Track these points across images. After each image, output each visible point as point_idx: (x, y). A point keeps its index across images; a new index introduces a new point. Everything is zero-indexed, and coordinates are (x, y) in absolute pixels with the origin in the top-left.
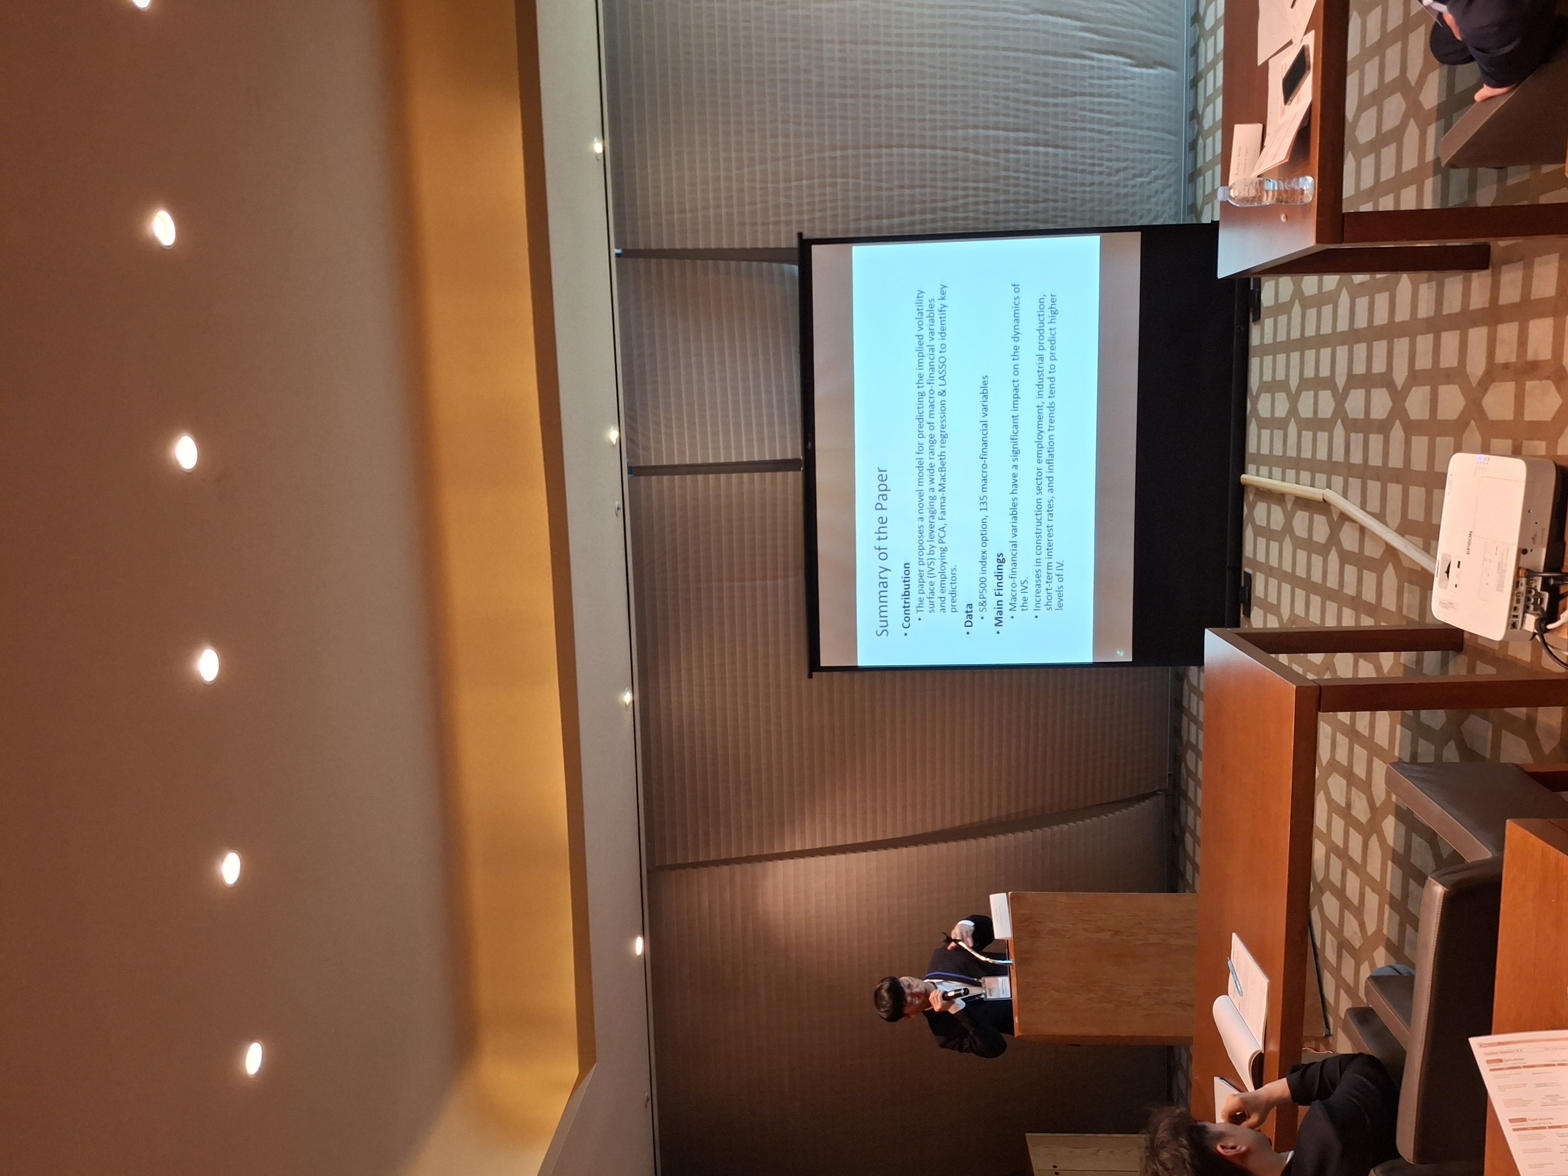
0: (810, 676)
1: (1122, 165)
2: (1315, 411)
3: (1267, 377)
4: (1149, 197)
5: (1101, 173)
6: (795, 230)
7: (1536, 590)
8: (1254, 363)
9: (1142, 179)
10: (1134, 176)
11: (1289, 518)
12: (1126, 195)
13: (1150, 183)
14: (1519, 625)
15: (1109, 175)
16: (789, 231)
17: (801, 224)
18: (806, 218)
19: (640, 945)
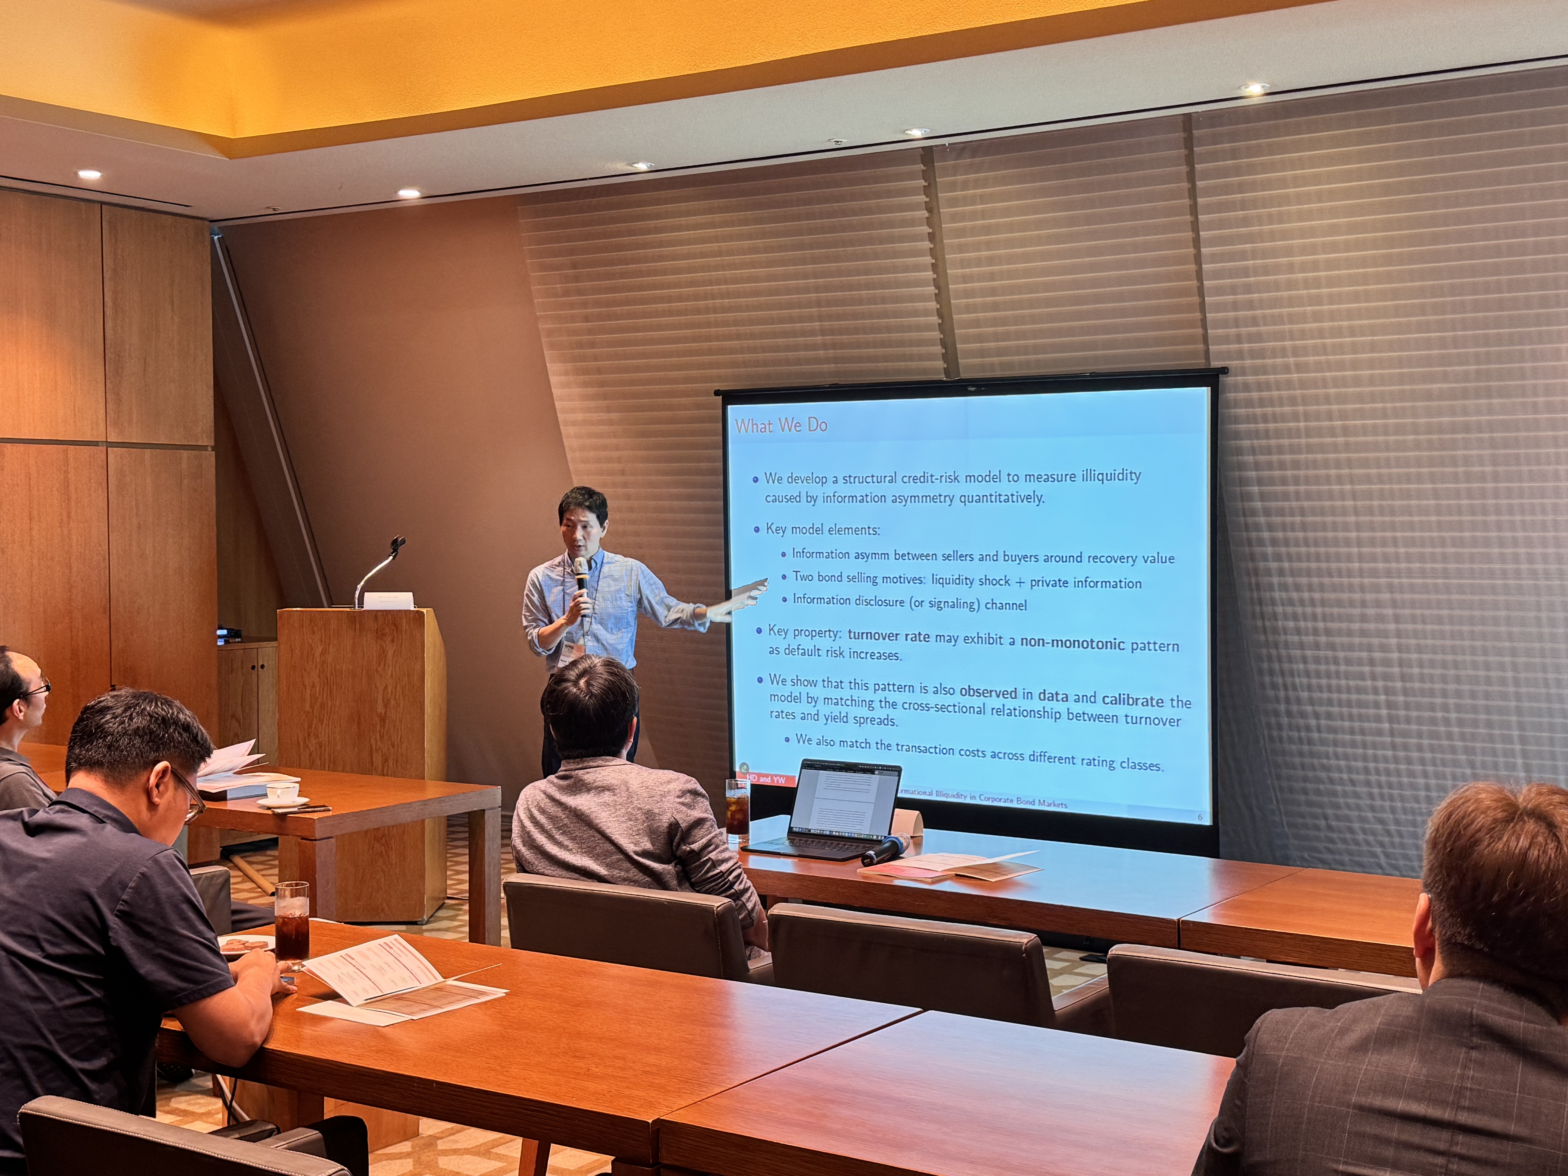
0: (717, 393)
6: (1232, 364)
16: (1229, 356)
17: (1243, 372)
18: (1250, 378)
19: (410, 194)
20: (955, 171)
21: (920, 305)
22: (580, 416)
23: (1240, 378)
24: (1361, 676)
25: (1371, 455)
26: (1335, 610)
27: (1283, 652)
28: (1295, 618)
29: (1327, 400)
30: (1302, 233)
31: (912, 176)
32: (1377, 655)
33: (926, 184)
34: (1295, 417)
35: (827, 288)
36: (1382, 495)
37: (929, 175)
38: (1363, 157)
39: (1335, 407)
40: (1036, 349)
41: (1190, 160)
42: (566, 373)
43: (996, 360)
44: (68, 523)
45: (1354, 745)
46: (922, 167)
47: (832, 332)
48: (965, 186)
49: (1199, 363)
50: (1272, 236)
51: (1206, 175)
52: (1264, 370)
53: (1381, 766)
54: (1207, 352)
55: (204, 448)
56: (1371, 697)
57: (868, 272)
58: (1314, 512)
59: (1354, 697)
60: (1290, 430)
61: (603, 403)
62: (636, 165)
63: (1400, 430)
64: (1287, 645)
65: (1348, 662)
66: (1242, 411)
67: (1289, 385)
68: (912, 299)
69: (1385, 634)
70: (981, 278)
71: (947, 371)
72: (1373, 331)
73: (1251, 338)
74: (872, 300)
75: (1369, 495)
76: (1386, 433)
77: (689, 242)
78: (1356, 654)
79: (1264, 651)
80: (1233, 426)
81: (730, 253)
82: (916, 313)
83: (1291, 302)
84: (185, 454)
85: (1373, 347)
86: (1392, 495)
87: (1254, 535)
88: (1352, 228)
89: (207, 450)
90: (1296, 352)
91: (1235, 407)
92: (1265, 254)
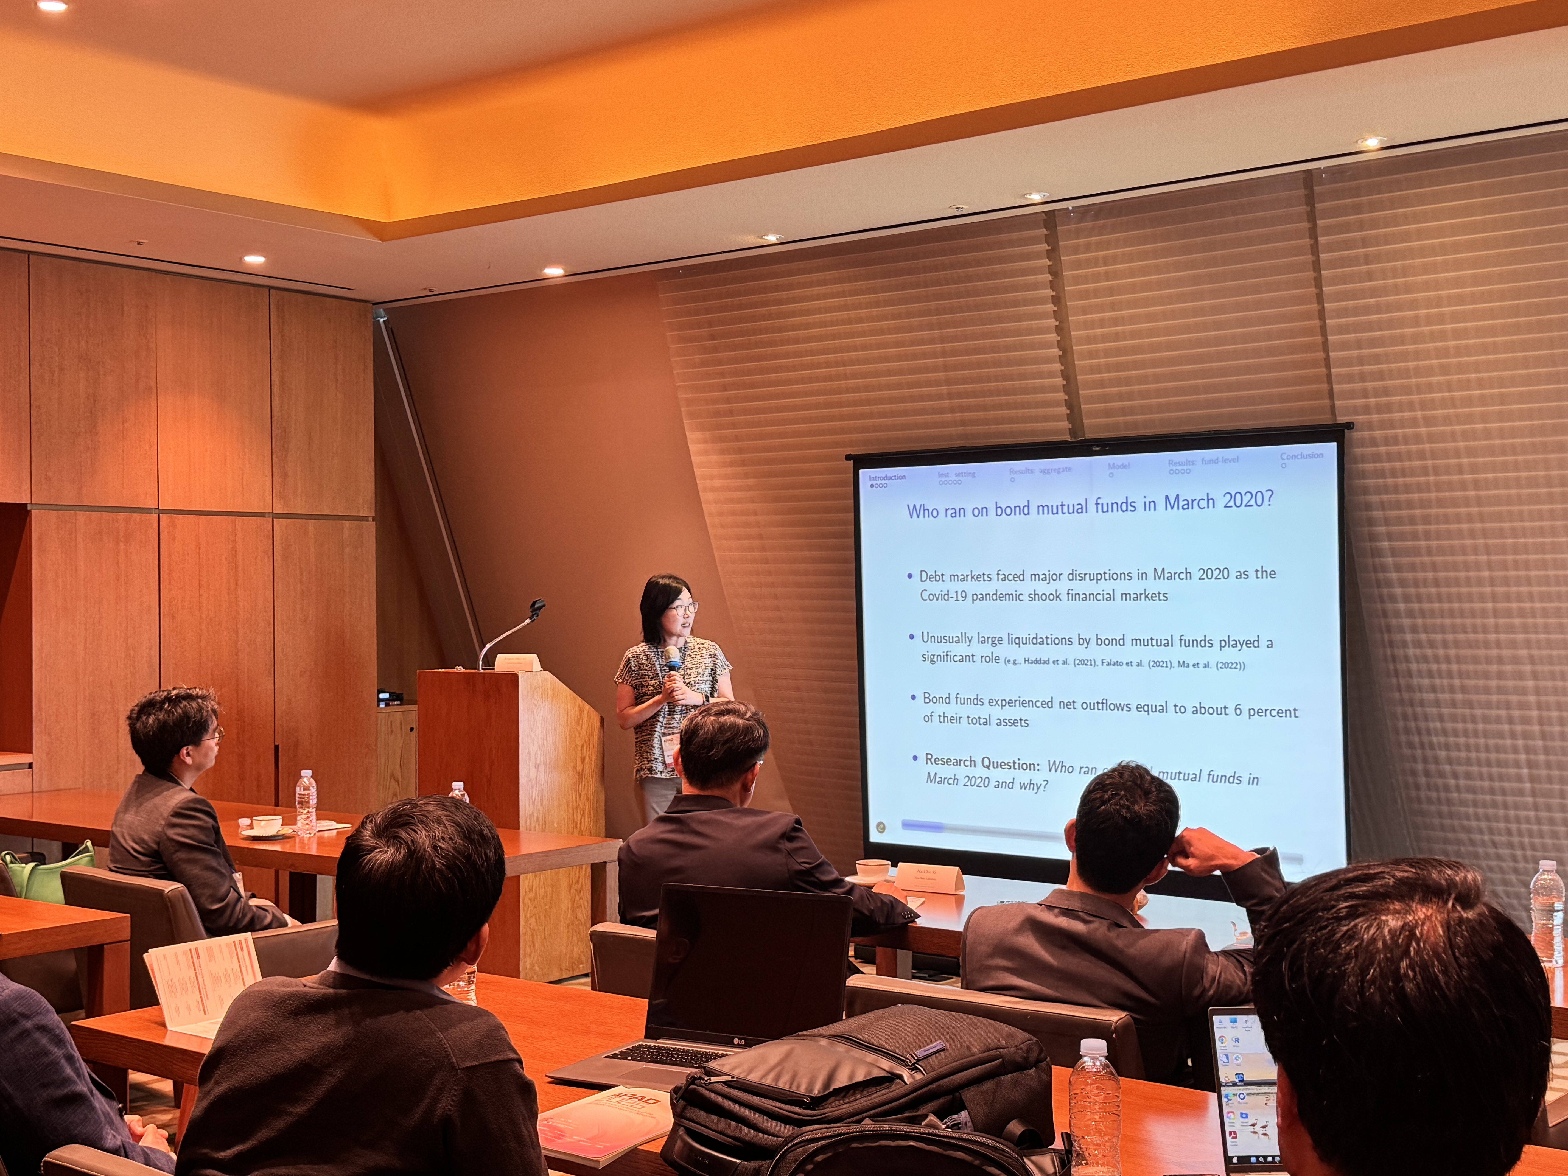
0: (848, 457)
6: (1358, 419)
16: (1355, 411)
17: (1370, 426)
18: (1377, 433)
19: (554, 272)
20: (1078, 234)
21: (1045, 367)
22: (717, 483)
23: (1366, 433)
24: (1500, 735)
25: (1504, 508)
26: (1471, 667)
27: (1419, 710)
28: (1430, 674)
29: (1457, 454)
30: (1427, 286)
31: (1034, 241)
32: (1516, 713)
33: (1050, 248)
34: (1425, 471)
35: (954, 353)
36: (1516, 550)
37: (1052, 240)
38: (1487, 208)
39: (1465, 461)
40: (1160, 408)
41: (1312, 217)
42: (705, 442)
43: (1121, 419)
44: (236, 590)
45: (1494, 805)
46: (1044, 231)
47: (959, 395)
48: (1088, 248)
49: (1324, 419)
50: (1396, 289)
51: (1329, 230)
52: (1392, 424)
53: (1524, 826)
54: (1333, 407)
55: (365, 518)
56: (1511, 756)
57: (993, 335)
58: (1447, 567)
59: (1493, 756)
60: (1418, 484)
61: (740, 470)
62: (766, 237)
63: (1533, 482)
64: (1422, 704)
65: (1486, 719)
66: (1369, 466)
67: (1418, 439)
68: (1036, 361)
69: (1523, 692)
70: (1104, 338)
71: (1072, 432)
72: (1501, 383)
73: (1377, 393)
74: (997, 364)
75: (1503, 550)
76: (1519, 486)
77: (820, 311)
78: (1494, 712)
79: (1399, 710)
80: (1362, 481)
81: (860, 320)
82: (1040, 375)
83: (1417, 356)
84: (347, 524)
85: (1503, 399)
86: (1526, 549)
87: (1385, 591)
88: (1476, 281)
89: (368, 520)
90: (1424, 406)
91: (1363, 462)
92: (1389, 308)
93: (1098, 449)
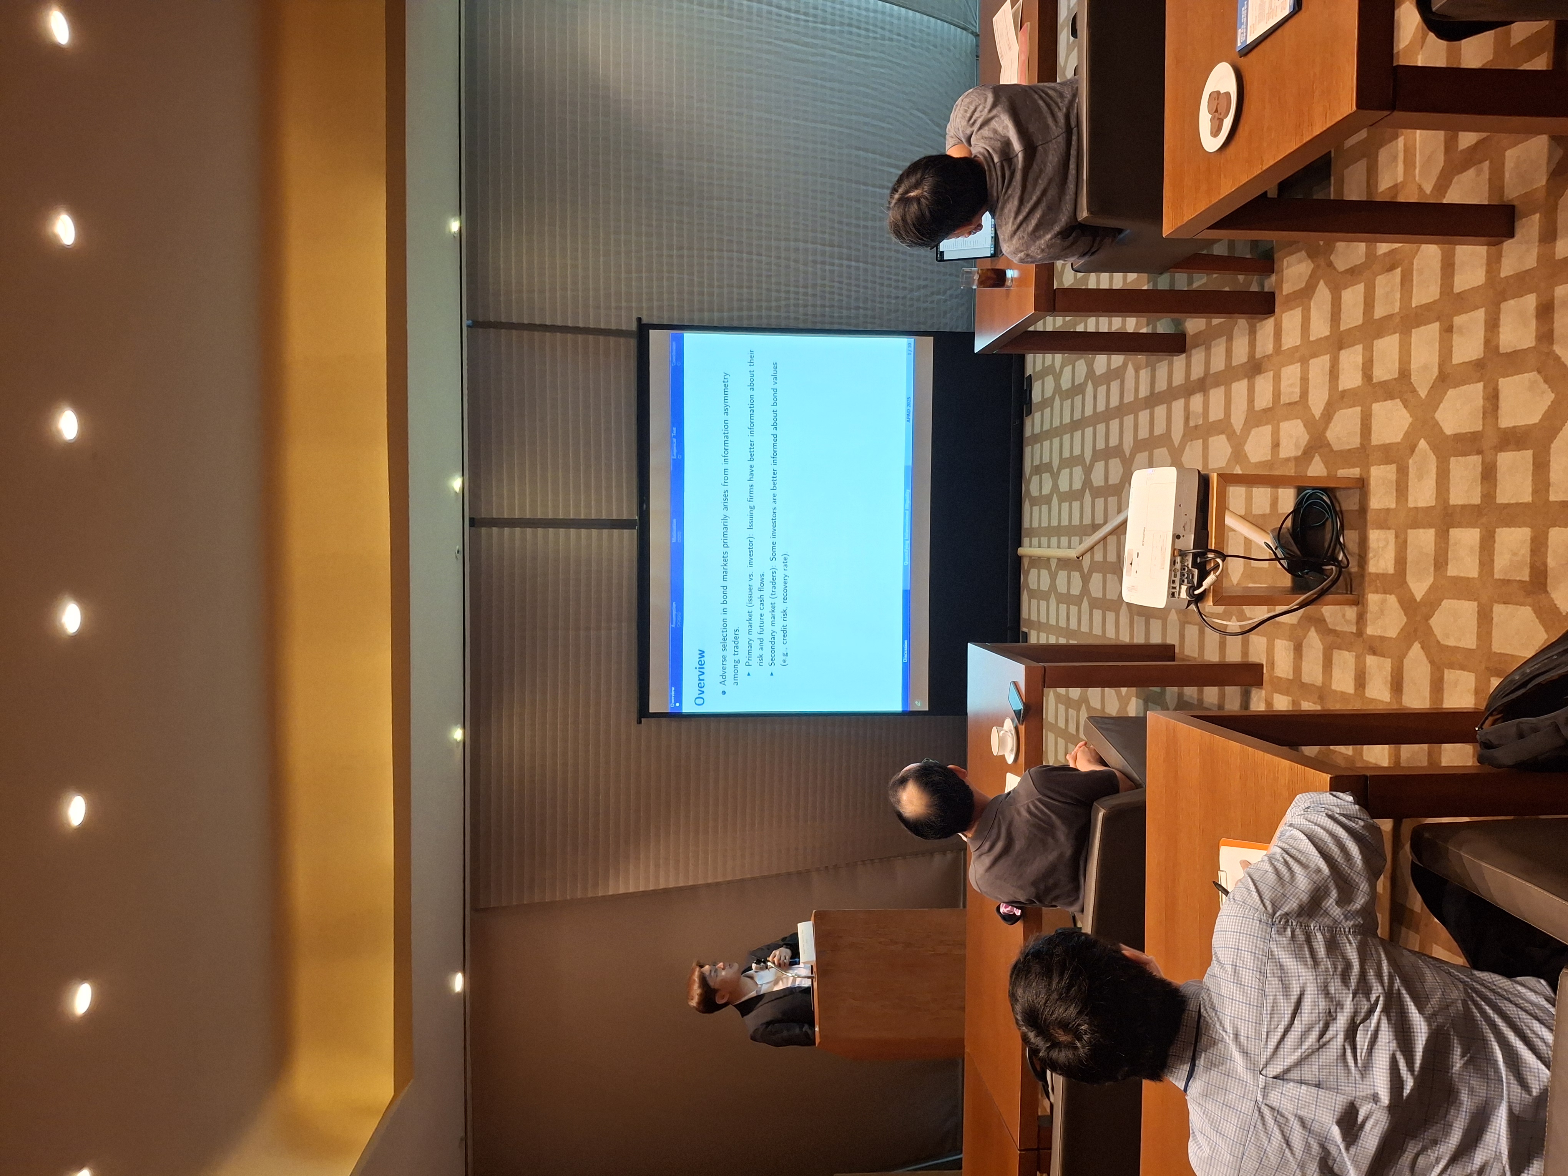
0: (640, 722)
1: (922, 283)
2: (1071, 485)
3: (1037, 462)
4: (945, 313)
5: (904, 288)
6: (635, 315)
7: (1188, 568)
8: (1027, 451)
9: (939, 297)
10: (933, 293)
11: (1053, 577)
12: (925, 309)
13: (945, 301)
14: (1177, 595)
15: (912, 290)
16: (629, 316)
17: (640, 309)
18: (645, 310)
19: (459, 982)
20: (489, 500)
31: (490, 537)
37: (490, 523)
46: (483, 529)
48: (500, 496)
49: (633, 338)
54: (627, 332)
71: (632, 529)
93: (645, 506)
